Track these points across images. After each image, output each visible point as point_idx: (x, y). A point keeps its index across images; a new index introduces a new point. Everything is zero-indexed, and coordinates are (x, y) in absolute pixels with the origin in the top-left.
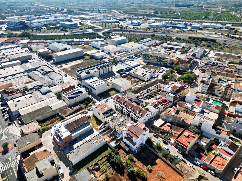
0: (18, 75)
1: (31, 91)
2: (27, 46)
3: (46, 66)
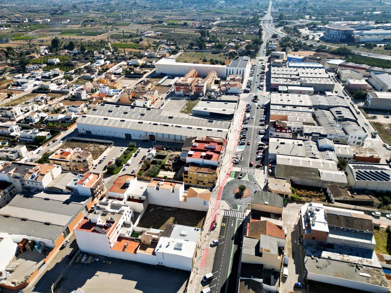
0: (301, 109)
1: (306, 137)
2: (336, 70)
3: (348, 108)
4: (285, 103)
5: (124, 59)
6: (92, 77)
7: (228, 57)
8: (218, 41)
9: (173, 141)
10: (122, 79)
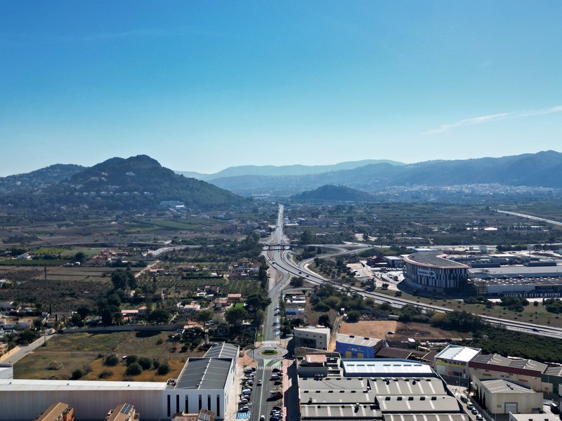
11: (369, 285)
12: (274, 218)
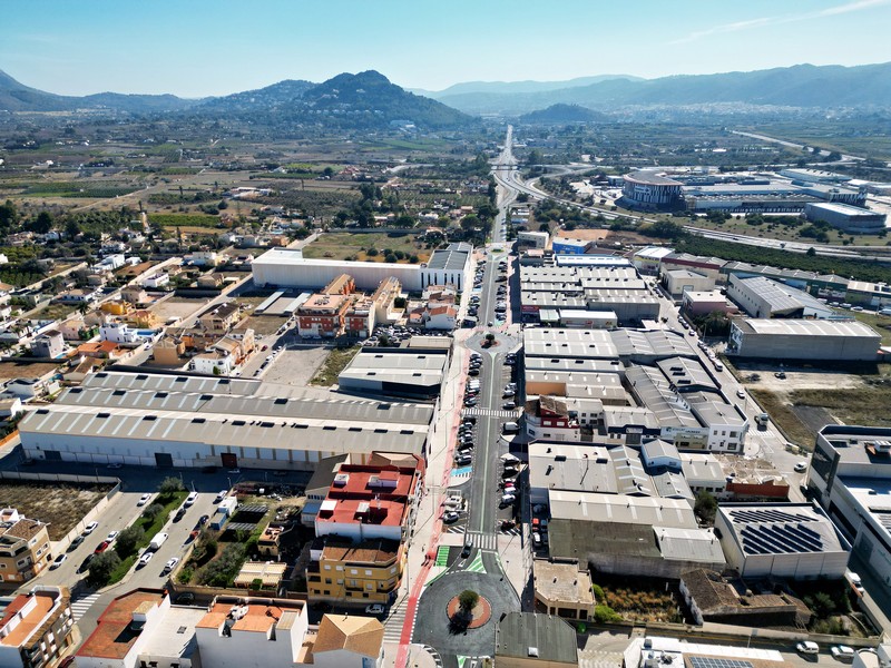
0: (594, 364)
1: (612, 437)
2: (657, 269)
3: (696, 358)
4: (558, 351)
5: (176, 251)
6: (87, 298)
7: (424, 245)
8: (402, 209)
9: (286, 467)
10: (167, 300)
11: (589, 201)
12: (502, 139)
